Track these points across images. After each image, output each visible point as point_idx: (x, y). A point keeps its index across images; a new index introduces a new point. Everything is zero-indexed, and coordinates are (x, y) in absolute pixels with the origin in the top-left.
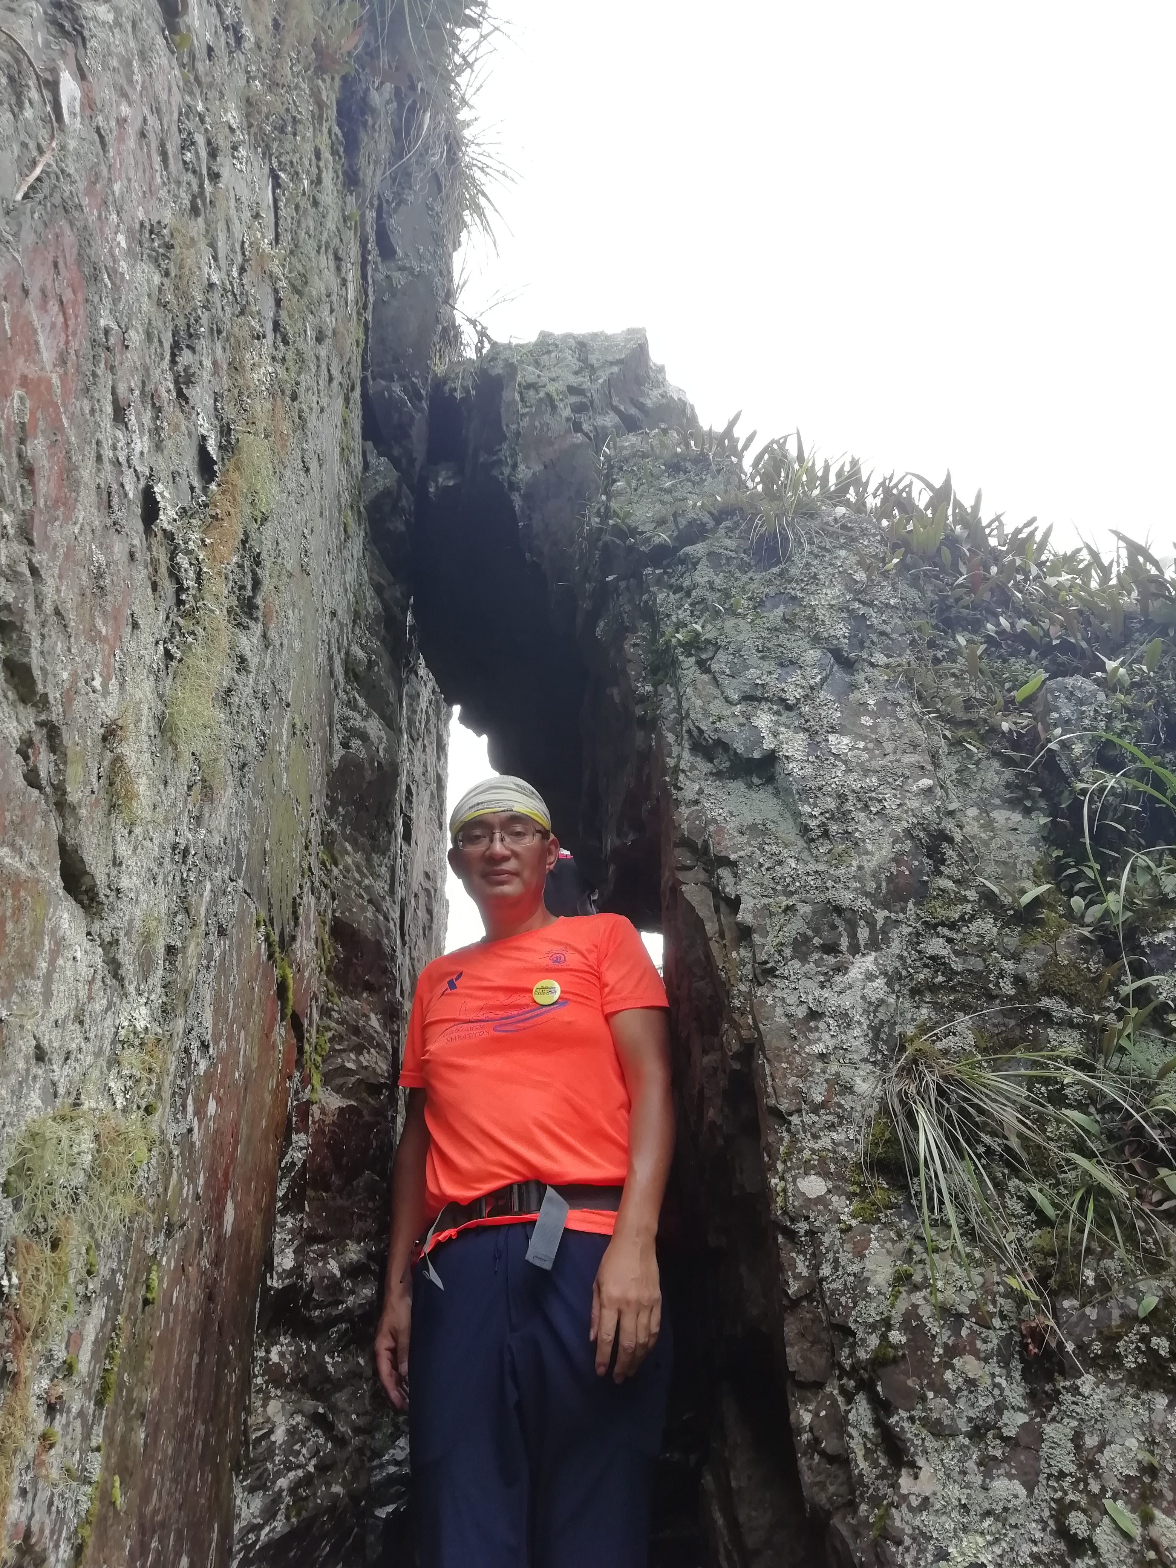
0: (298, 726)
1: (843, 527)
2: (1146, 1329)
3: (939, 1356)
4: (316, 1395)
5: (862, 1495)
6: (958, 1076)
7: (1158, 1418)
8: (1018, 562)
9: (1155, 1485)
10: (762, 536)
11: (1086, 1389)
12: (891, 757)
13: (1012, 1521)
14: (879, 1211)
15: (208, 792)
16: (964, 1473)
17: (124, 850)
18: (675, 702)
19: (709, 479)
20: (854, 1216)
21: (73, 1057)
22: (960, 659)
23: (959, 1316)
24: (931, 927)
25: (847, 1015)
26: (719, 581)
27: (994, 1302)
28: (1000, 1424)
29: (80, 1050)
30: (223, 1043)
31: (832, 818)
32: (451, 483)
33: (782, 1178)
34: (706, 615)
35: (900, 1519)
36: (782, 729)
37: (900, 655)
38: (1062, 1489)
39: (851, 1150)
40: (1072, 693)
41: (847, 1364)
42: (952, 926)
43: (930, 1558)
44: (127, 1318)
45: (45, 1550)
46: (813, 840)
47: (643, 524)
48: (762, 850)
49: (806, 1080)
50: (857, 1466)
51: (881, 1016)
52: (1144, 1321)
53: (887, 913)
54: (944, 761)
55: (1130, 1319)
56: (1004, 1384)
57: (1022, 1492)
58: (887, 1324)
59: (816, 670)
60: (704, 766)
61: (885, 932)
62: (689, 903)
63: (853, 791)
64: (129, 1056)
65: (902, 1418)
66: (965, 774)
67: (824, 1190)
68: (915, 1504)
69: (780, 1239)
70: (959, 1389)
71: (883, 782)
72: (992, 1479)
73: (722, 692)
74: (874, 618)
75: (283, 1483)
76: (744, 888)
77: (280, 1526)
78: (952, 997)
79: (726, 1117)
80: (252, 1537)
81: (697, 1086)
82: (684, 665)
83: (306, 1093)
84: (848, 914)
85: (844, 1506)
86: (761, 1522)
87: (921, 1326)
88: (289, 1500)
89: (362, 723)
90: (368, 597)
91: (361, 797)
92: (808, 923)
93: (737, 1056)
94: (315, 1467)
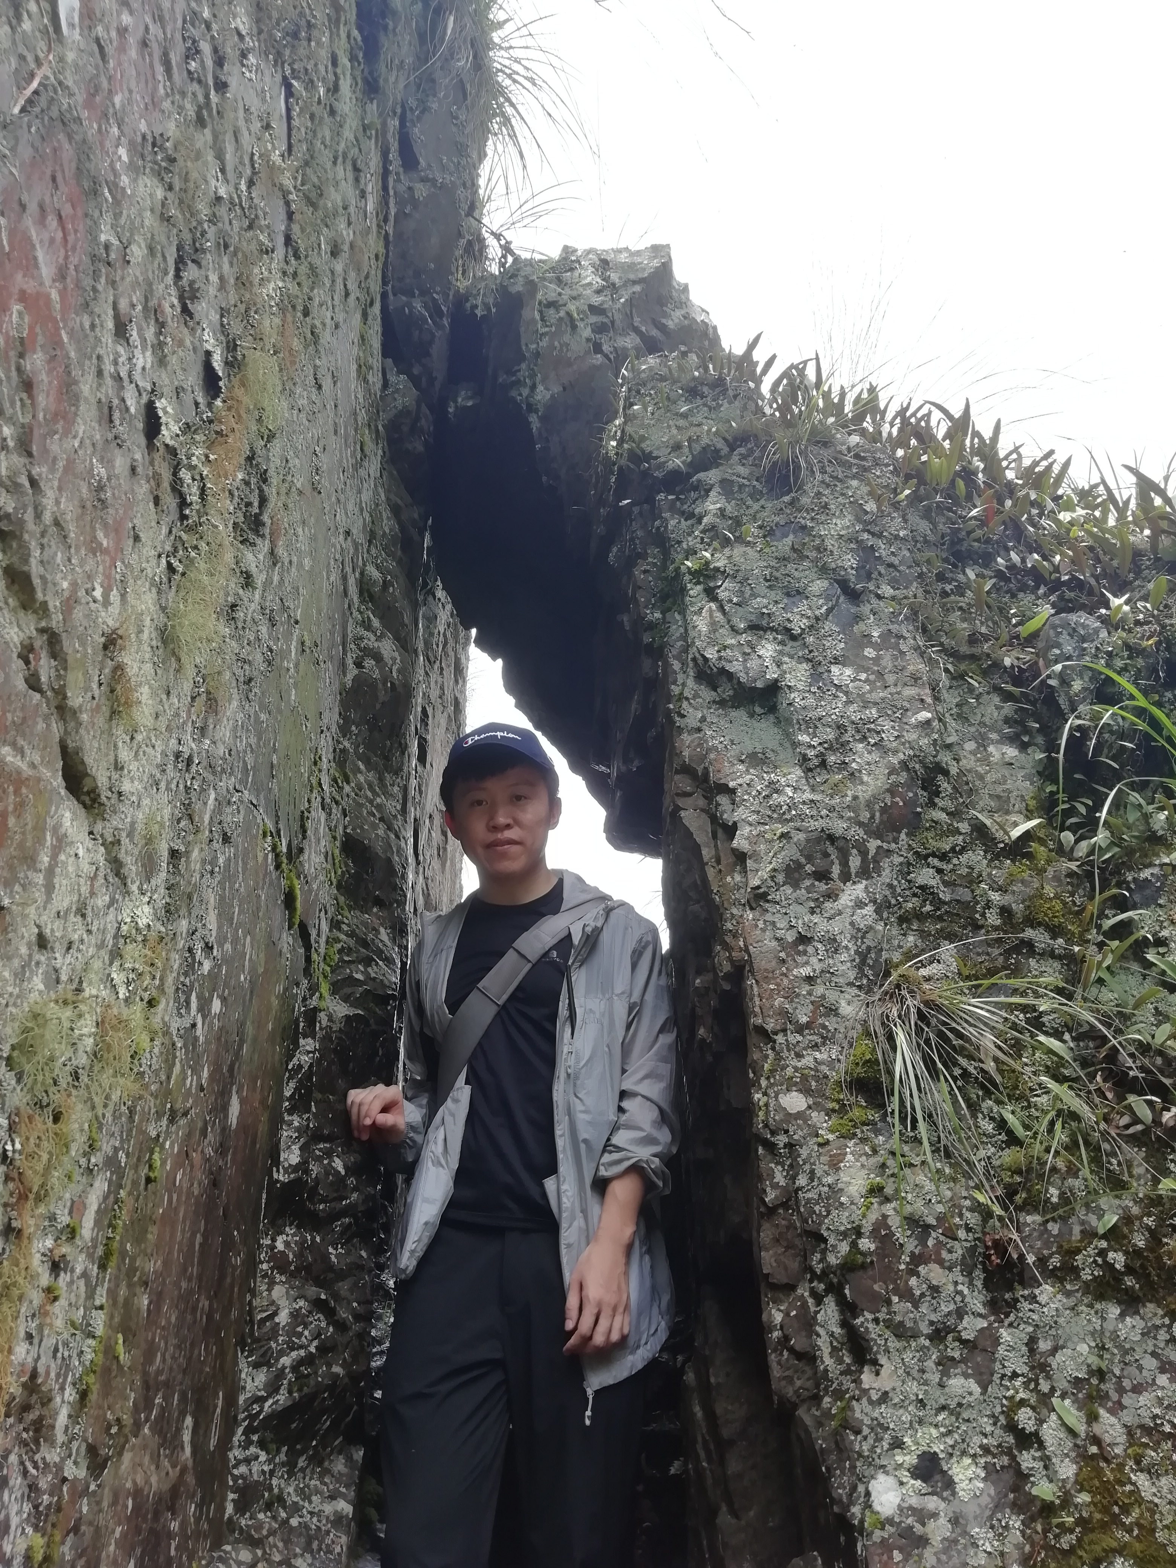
0: (308, 643)
1: (857, 456)
2: (1104, 1244)
3: (906, 1264)
4: (318, 1282)
5: (826, 1389)
6: (939, 1001)
7: (1109, 1326)
8: (1033, 496)
9: (1102, 1386)
10: (775, 464)
11: (1043, 1299)
12: (892, 689)
13: (965, 1415)
14: (855, 1126)
15: (212, 704)
16: (923, 1371)
17: (125, 755)
18: (682, 630)
19: (726, 405)
20: (832, 1131)
21: (75, 947)
22: (969, 593)
23: (927, 1228)
24: (923, 858)
25: (835, 940)
26: (730, 508)
27: (961, 1215)
28: (960, 1328)
29: (82, 941)
30: (228, 946)
31: (831, 748)
32: (470, 403)
33: (765, 1094)
34: (716, 544)
35: (861, 1411)
36: (786, 659)
37: (906, 588)
38: (1014, 1388)
39: (832, 1069)
40: (1074, 630)
41: (818, 1268)
42: (943, 857)
43: (886, 1445)
44: (130, 1194)
45: (51, 1390)
46: (810, 770)
47: (658, 449)
48: (761, 778)
49: (792, 1001)
50: (823, 1362)
51: (869, 942)
52: (1104, 1237)
53: (879, 842)
54: (945, 695)
55: (1090, 1235)
56: (965, 1289)
57: (976, 1389)
58: (858, 1232)
59: (821, 601)
60: (707, 694)
61: (876, 861)
62: (687, 829)
63: (853, 723)
64: (130, 950)
65: (867, 1320)
66: (965, 708)
67: (804, 1106)
68: (875, 1397)
69: (761, 1151)
70: (923, 1295)
71: (882, 714)
72: (949, 1377)
73: (729, 621)
74: (883, 550)
75: (286, 1361)
76: (741, 814)
77: (282, 1398)
78: (938, 926)
79: (716, 1036)
80: (256, 1408)
81: (690, 1005)
82: (692, 592)
83: (314, 1001)
84: (841, 843)
85: (809, 1398)
86: (737, 1415)
87: (890, 1235)
88: (291, 1376)
89: (376, 644)
90: (385, 517)
91: (374, 717)
92: (801, 851)
93: (728, 977)
94: (317, 1348)
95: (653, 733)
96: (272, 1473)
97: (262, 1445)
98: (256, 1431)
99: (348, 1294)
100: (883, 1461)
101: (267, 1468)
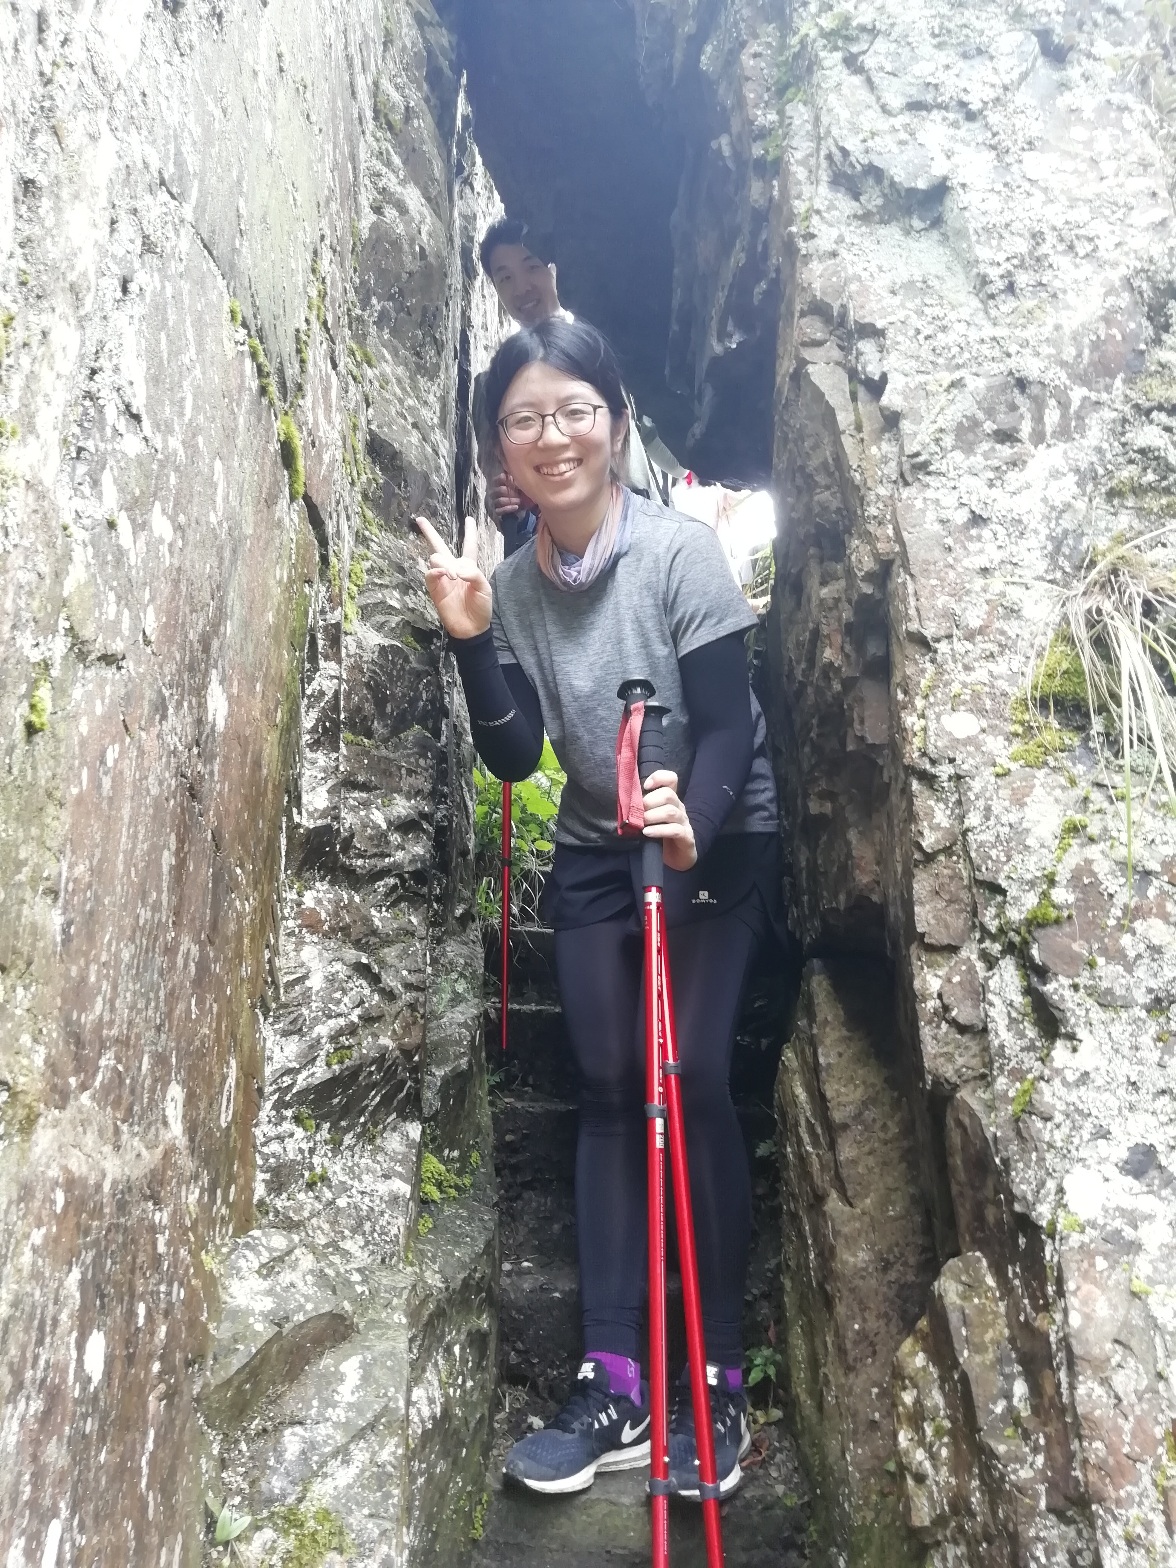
3: (1118, 919)
4: (358, 945)
5: (1001, 1068)
12: (1111, 181)
14: (1047, 753)
16: (1136, 1048)
18: (809, 127)
20: (1014, 758)
23: (1147, 874)
24: (1144, 412)
25: (1020, 521)
31: (1022, 266)
33: (922, 716)
35: (1051, 1094)
36: (959, 147)
37: (1132, 43)
39: (1013, 683)
41: (993, 926)
43: (1086, 1136)
46: (992, 297)
49: (960, 599)
50: (997, 1036)
51: (1067, 522)
53: (1085, 391)
58: (1051, 881)
59: (1013, 61)
60: (846, 206)
61: (1080, 418)
62: (816, 388)
63: (1054, 229)
65: (1062, 986)
67: (977, 729)
68: (1071, 1077)
69: (915, 785)
70: (1139, 956)
71: (1096, 213)
73: (878, 99)
75: (322, 1030)
76: (893, 363)
77: (320, 1072)
78: (1164, 501)
79: (847, 656)
80: (287, 1080)
81: (811, 625)
82: (826, 63)
83: (334, 617)
84: (1035, 390)
85: (975, 1078)
86: (851, 1098)
87: (1096, 883)
88: (329, 1047)
89: (399, 189)
90: (404, 22)
91: (401, 292)
92: (978, 403)
93: (870, 577)
94: (360, 1017)
95: (763, 285)
96: (312, 1151)
97: (298, 1120)
98: (288, 1106)
99: (396, 962)
100: (1083, 1153)
101: (305, 1146)
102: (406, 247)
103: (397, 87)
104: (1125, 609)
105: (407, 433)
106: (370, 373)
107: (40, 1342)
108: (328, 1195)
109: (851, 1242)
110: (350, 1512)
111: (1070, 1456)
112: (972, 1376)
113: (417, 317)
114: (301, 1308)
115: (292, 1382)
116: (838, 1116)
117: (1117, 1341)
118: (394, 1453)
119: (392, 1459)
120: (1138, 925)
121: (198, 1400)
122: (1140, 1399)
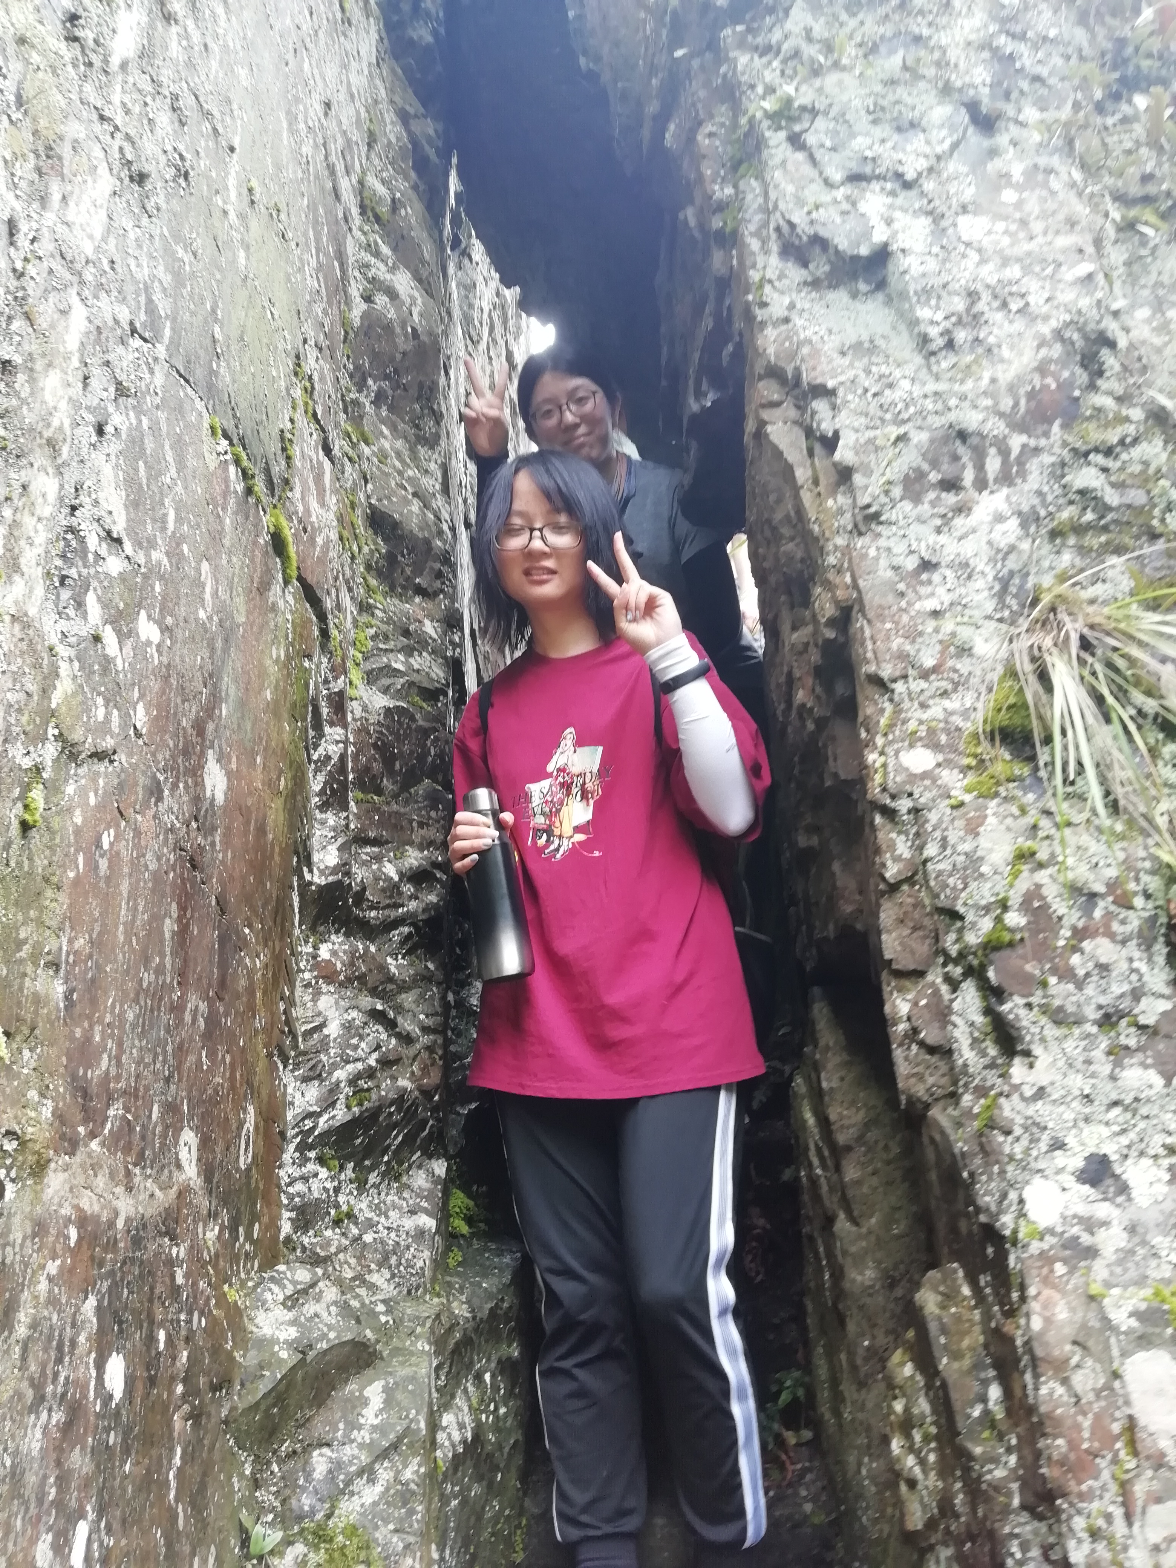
3: (1066, 939)
4: (374, 992)
5: (966, 1085)
6: (1107, 623)
12: (1040, 240)
13: (1144, 1111)
14: (998, 784)
16: (1088, 1062)
18: (760, 200)
20: (968, 790)
22: (1137, 128)
23: (1093, 896)
24: (1081, 455)
25: (967, 565)
26: (819, 29)
27: (1137, 880)
28: (1135, 1011)
31: (959, 322)
33: (882, 753)
34: (802, 72)
35: (1011, 1109)
36: (898, 214)
37: (1057, 109)
39: (966, 718)
41: (954, 951)
42: (1109, 452)
43: (1043, 1146)
48: (868, 372)
49: (914, 641)
50: (961, 1056)
51: (1012, 563)
53: (1023, 438)
54: (1108, 247)
56: (1143, 967)
57: (1158, 1081)
58: (1004, 906)
59: (944, 132)
60: (795, 274)
61: (1021, 462)
62: (775, 447)
63: (988, 286)
65: (1017, 1005)
66: (1136, 266)
67: (933, 764)
69: (878, 819)
70: (1088, 975)
71: (1027, 270)
72: (1123, 1069)
73: (821, 174)
74: (1027, 58)
75: (341, 1074)
76: (844, 420)
77: (340, 1114)
78: (1103, 539)
79: (818, 697)
80: (309, 1123)
81: (785, 669)
82: (772, 143)
83: (339, 684)
84: (975, 440)
85: (945, 1096)
86: (853, 1121)
87: (1046, 907)
88: (348, 1090)
89: (388, 276)
90: (388, 121)
91: (396, 371)
92: (923, 455)
93: (832, 623)
94: (377, 1061)
95: (730, 347)
96: (337, 1190)
97: (321, 1161)
98: (311, 1147)
99: (413, 1006)
100: (1041, 1165)
101: (328, 1185)
102: (398, 330)
103: (383, 181)
104: (1062, 645)
105: (408, 502)
106: (367, 451)
107: (59, 1361)
108: (355, 1231)
109: (859, 1261)
110: (377, 1528)
111: (1038, 1454)
112: (950, 1382)
113: (413, 392)
114: (324, 1336)
115: (319, 1407)
116: (841, 1138)
117: (1075, 1343)
118: (417, 1472)
119: (415, 1477)
120: (1087, 945)
121: (226, 1422)
122: (1098, 1397)
